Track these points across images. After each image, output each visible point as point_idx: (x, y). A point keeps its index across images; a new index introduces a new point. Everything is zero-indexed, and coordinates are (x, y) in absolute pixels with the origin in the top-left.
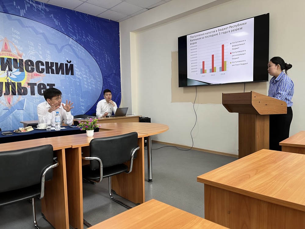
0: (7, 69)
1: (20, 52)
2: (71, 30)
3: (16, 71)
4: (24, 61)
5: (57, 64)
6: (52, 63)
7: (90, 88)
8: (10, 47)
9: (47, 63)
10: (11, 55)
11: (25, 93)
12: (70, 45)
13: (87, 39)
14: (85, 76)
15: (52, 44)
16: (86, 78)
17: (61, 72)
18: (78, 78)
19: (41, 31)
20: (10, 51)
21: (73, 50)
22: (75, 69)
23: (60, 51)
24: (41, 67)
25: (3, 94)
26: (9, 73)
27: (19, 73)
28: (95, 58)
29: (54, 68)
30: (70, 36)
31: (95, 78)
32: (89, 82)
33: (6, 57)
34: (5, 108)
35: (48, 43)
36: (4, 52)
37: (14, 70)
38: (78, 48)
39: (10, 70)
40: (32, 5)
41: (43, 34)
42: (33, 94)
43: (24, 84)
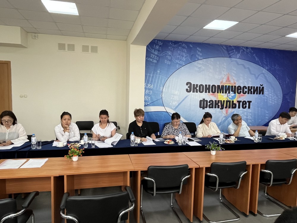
0: (228, 92)
1: (235, 81)
2: (265, 62)
3: (232, 93)
4: (237, 87)
5: (254, 87)
6: (251, 87)
7: (273, 103)
8: (230, 79)
9: (249, 87)
10: (230, 84)
11: (235, 107)
12: (263, 74)
13: (275, 68)
14: (270, 95)
15: (253, 74)
16: (271, 96)
17: (256, 93)
18: (266, 97)
19: (248, 67)
20: (230, 81)
21: (265, 76)
22: (265, 90)
23: (257, 78)
24: (245, 90)
25: (224, 108)
26: (229, 94)
27: (233, 94)
28: (279, 81)
29: (252, 90)
30: (264, 67)
31: (277, 96)
32: (273, 99)
33: (228, 85)
34: (224, 116)
35: (251, 74)
36: (227, 82)
37: (231, 92)
38: (269, 75)
39: (229, 93)
40: (244, 50)
41: (248, 68)
42: (239, 107)
43: (235, 102)
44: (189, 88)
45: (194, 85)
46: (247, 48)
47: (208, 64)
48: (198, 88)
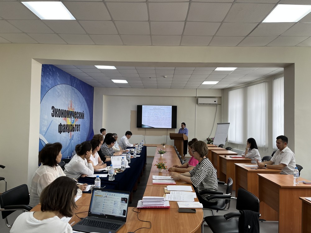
0: (71, 117)
1: (74, 108)
4: (75, 112)
5: (81, 113)
8: (72, 105)
9: (79, 113)
10: (72, 109)
11: (74, 131)
12: (84, 102)
13: (87, 98)
15: (80, 102)
16: (87, 120)
17: (82, 118)
18: (85, 121)
20: (72, 107)
21: (84, 105)
22: (85, 116)
23: (82, 106)
24: (78, 115)
25: (70, 131)
26: (71, 119)
27: (73, 119)
29: (80, 115)
30: (84, 97)
32: (87, 122)
33: (71, 110)
34: (70, 139)
37: (73, 117)
40: (77, 81)
41: (79, 97)
42: (76, 131)
43: (74, 126)
44: (53, 113)
45: (56, 109)
46: (78, 79)
47: (62, 90)
48: (58, 113)
